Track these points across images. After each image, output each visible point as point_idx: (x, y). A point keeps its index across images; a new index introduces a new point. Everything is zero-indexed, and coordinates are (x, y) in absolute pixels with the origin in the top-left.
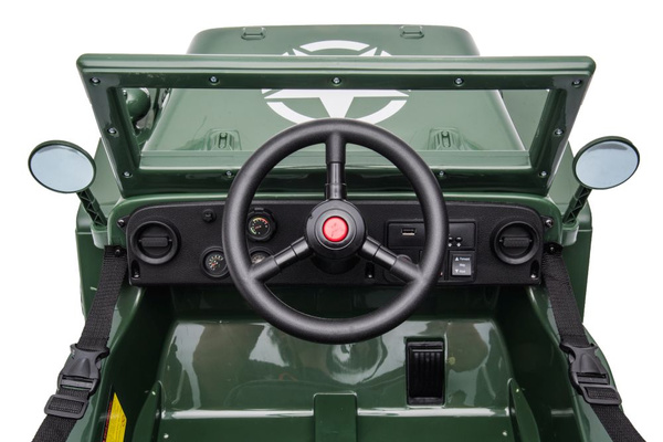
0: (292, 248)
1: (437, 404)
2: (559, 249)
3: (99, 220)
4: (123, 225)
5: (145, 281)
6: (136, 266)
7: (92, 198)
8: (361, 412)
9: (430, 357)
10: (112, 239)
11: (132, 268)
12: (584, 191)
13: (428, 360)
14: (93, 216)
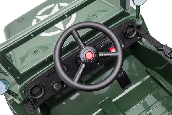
0: (81, 68)
1: (131, 86)
2: (140, 26)
3: (16, 96)
4: (24, 92)
5: (40, 103)
6: (35, 101)
7: (11, 91)
8: (113, 100)
9: (122, 75)
10: (23, 98)
11: (34, 103)
12: (138, 8)
13: (122, 76)
14: (13, 95)
